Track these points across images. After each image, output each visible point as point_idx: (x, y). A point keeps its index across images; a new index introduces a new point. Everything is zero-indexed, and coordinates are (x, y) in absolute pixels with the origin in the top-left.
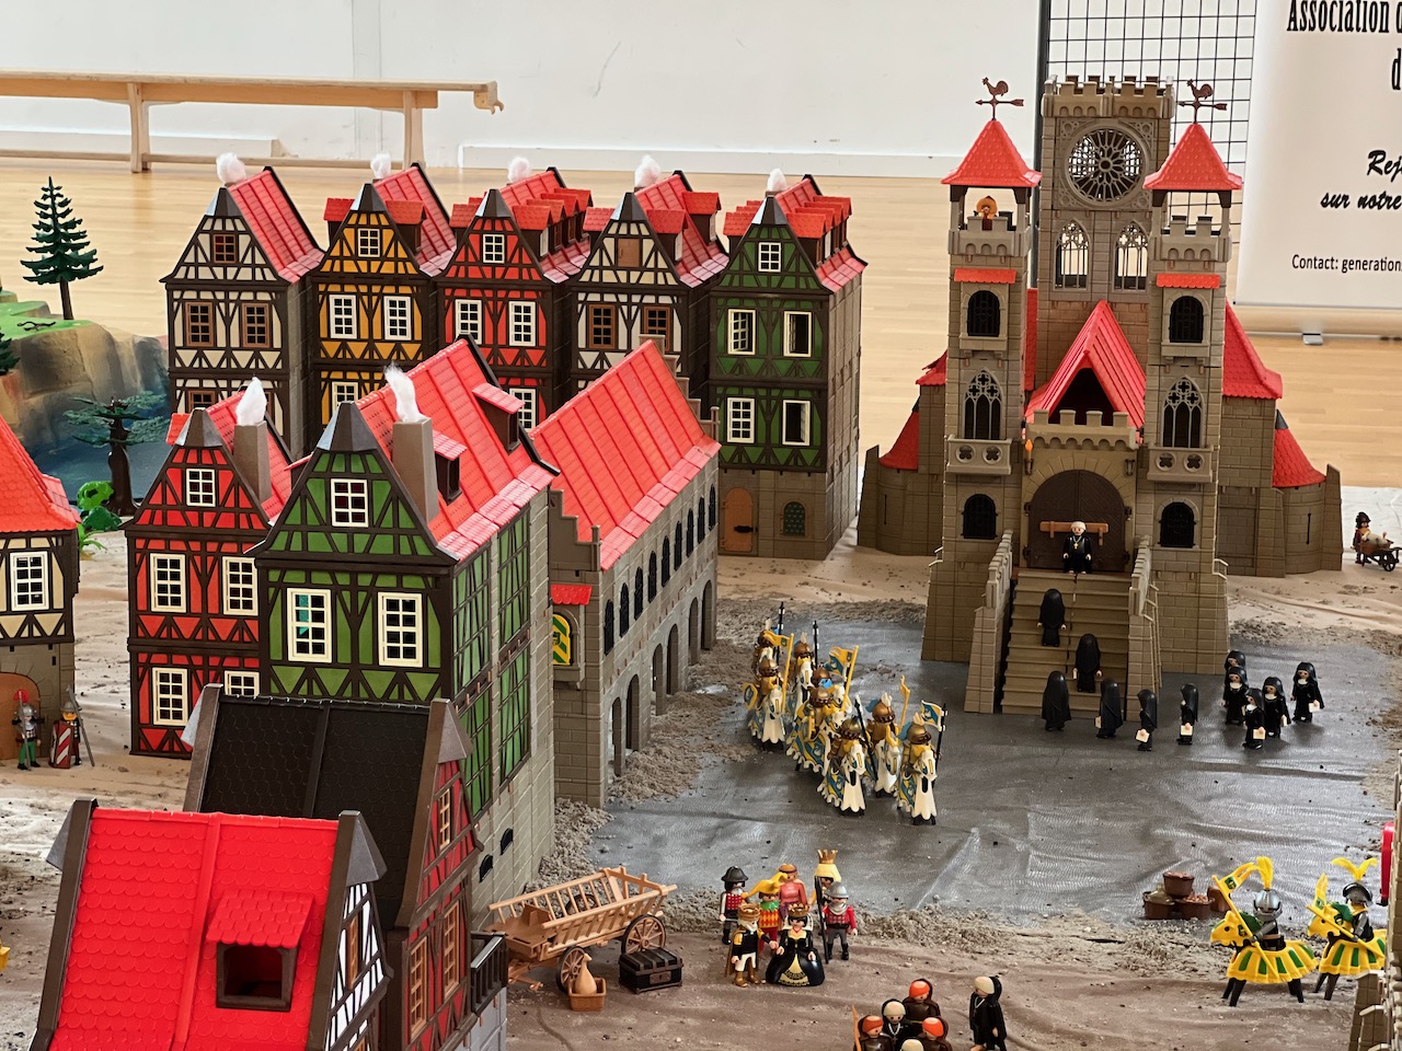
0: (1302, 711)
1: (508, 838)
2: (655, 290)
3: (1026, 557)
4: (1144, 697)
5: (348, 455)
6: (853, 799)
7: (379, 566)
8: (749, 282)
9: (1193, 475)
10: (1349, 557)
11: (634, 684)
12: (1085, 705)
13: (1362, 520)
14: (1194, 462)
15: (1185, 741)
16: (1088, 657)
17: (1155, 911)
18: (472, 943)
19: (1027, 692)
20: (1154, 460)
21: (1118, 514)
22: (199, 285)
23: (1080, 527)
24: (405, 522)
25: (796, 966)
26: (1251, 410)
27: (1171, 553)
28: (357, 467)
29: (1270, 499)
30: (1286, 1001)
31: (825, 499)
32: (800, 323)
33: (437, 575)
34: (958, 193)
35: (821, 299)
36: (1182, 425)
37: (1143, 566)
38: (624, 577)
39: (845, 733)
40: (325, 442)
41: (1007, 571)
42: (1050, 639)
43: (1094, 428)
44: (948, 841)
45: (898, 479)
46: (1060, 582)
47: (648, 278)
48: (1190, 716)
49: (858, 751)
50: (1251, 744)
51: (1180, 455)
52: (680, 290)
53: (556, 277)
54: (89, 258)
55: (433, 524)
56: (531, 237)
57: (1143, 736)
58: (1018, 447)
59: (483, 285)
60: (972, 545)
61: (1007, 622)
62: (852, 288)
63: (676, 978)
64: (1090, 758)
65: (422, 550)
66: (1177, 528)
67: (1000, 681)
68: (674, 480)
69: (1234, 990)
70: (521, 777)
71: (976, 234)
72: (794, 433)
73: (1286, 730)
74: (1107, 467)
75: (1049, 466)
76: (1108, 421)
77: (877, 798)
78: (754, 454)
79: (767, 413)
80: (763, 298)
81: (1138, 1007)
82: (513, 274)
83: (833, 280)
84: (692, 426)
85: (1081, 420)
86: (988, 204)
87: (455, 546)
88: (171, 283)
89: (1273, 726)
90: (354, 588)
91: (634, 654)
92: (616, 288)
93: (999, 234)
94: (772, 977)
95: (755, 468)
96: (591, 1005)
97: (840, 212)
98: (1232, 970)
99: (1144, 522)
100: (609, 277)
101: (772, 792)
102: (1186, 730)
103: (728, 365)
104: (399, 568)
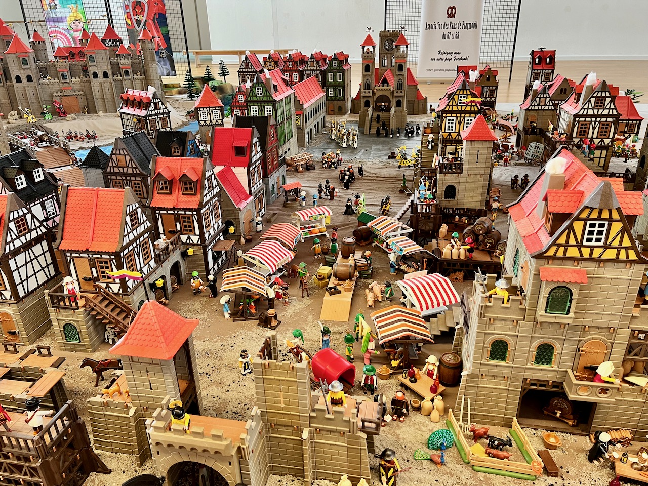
0: (417, 132)
1: (289, 149)
2: (317, 70)
3: (374, 110)
4: (392, 129)
5: (258, 83)
6: (345, 145)
7: (265, 102)
8: (332, 68)
9: (401, 94)
10: (429, 112)
11: (311, 130)
12: (383, 132)
13: (431, 105)
14: (401, 92)
15: (398, 137)
16: (384, 124)
17: (389, 158)
18: (279, 157)
19: (374, 131)
20: (395, 92)
21: (389, 102)
22: (243, 72)
23: (383, 104)
24: (268, 94)
25: (333, 166)
26: (413, 87)
27: (398, 108)
28: (260, 85)
29: (416, 102)
30: (408, 168)
31: (345, 105)
32: (340, 75)
33: (274, 103)
34: (363, 47)
35: (343, 71)
36: (400, 86)
37: (393, 110)
38: (308, 111)
39: (343, 135)
40: (255, 81)
41: (371, 112)
42: (378, 122)
43: (386, 87)
44: (359, 151)
45: (356, 101)
46: (380, 113)
47: (315, 69)
48: (399, 133)
49: (345, 137)
50: (409, 137)
51: (399, 91)
52: (321, 70)
53: (301, 69)
54: (228, 72)
55: (273, 96)
56: (296, 62)
57: (391, 136)
58: (373, 91)
59: (289, 71)
60: (366, 108)
61: (371, 120)
62: (349, 69)
63: (314, 169)
64: (382, 139)
65: (271, 99)
66: (399, 104)
67: (370, 129)
68: (317, 97)
69: (400, 167)
70: (291, 140)
71: (366, 54)
72: (340, 94)
73: (414, 134)
74: (388, 94)
75: (378, 94)
76: (388, 86)
77: (348, 146)
78: (333, 98)
79: (335, 91)
80: (334, 71)
81: (385, 170)
82: (293, 69)
83: (345, 68)
84: (321, 90)
85: (383, 86)
86: (368, 49)
87: (277, 99)
88: (238, 72)
89: (412, 134)
90: (261, 106)
91: (310, 125)
92: (310, 70)
93: (370, 54)
94: (329, 168)
95: (333, 100)
96: (301, 172)
97: (347, 57)
98: (399, 164)
99: (394, 103)
100: (309, 69)
101: (333, 145)
102: (398, 135)
103: (329, 83)
104: (268, 102)
